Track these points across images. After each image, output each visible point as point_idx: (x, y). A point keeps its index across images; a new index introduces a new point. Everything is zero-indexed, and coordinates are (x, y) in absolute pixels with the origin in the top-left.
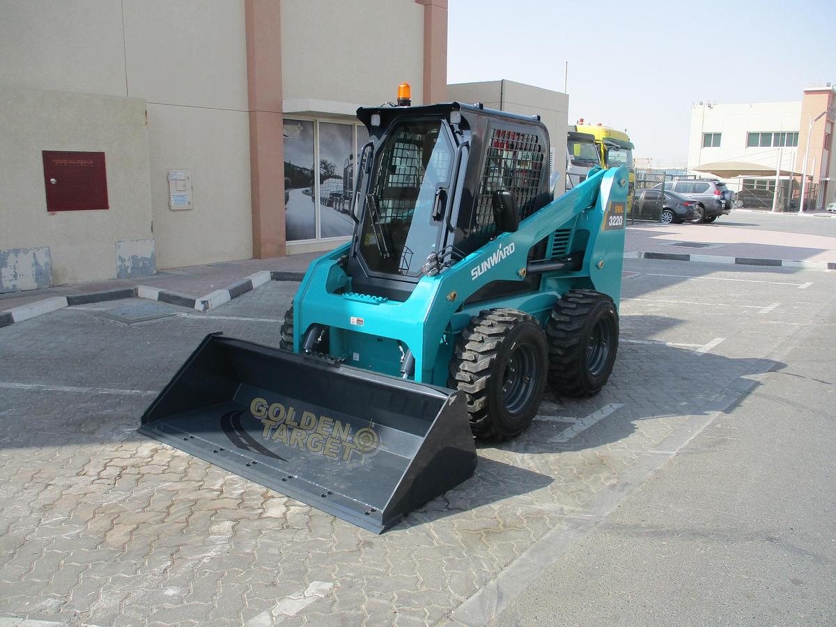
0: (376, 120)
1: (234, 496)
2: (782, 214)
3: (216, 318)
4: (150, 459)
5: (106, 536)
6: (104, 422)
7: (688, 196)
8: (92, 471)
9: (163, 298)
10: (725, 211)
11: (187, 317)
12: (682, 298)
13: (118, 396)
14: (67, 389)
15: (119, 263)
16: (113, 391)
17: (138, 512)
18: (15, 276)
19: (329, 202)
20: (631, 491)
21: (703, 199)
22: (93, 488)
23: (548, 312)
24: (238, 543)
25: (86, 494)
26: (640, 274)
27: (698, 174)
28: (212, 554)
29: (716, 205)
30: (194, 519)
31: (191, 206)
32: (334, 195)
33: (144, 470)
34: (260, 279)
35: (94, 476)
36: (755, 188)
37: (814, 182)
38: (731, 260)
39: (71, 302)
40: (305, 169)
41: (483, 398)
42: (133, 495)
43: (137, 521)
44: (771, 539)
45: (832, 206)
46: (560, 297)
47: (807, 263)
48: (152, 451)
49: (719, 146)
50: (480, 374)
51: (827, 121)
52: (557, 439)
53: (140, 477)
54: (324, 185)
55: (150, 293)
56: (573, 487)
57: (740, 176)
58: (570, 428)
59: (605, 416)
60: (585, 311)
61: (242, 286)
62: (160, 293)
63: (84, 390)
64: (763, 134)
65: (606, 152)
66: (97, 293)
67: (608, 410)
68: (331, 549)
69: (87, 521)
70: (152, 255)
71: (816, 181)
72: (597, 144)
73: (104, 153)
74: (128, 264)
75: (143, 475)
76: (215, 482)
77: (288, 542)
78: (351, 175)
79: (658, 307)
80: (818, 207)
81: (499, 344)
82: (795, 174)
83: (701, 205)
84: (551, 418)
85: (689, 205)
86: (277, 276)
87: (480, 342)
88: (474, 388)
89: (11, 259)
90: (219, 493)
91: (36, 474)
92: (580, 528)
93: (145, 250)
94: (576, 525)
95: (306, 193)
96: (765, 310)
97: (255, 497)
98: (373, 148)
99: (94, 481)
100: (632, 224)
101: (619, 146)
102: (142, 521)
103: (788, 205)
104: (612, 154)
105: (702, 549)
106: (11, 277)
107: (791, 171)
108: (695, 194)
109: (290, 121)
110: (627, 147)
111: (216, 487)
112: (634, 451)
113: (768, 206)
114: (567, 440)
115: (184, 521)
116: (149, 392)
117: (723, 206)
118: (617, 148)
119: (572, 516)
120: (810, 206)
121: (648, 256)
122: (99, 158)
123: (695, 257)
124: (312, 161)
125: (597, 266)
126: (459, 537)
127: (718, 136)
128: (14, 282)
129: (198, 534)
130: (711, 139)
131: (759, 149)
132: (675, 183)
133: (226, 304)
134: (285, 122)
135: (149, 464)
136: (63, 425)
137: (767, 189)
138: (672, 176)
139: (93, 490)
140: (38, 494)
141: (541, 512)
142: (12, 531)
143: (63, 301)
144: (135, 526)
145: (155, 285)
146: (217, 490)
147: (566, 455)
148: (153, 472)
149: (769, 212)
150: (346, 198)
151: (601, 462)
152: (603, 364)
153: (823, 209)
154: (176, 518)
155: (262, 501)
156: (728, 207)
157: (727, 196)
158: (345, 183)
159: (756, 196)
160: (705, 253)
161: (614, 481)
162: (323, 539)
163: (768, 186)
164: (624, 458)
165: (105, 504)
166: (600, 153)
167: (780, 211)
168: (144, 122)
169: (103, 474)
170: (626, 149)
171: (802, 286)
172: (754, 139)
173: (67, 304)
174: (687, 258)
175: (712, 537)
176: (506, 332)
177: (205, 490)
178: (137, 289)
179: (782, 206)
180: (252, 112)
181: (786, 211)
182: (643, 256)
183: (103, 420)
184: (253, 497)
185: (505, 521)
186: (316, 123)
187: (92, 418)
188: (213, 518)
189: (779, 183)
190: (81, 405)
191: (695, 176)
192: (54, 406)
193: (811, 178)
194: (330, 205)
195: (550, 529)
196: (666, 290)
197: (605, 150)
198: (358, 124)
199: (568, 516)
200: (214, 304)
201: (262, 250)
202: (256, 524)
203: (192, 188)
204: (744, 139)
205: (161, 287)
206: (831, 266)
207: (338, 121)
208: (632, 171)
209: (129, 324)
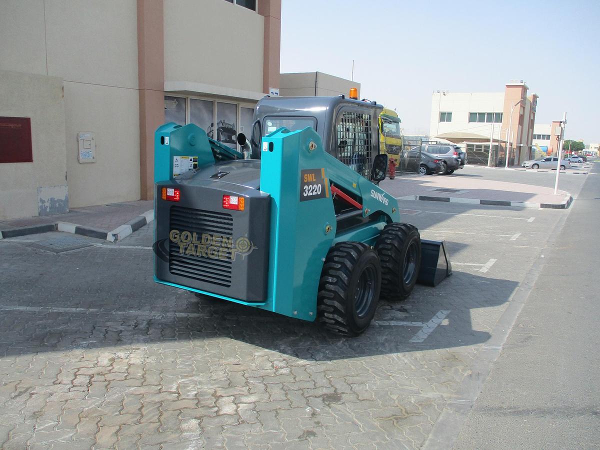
1: (191, 397)
2: (494, 168)
3: (124, 247)
4: (111, 368)
5: (95, 438)
6: (61, 336)
7: (436, 156)
8: (66, 379)
9: (79, 231)
10: (460, 166)
11: (102, 246)
13: (67, 313)
14: (22, 308)
15: (40, 204)
16: (61, 310)
17: (117, 415)
20: (484, 380)
21: (446, 158)
22: (71, 395)
24: (209, 438)
25: (66, 401)
26: (421, 211)
27: (439, 140)
28: (191, 449)
29: (455, 162)
30: (165, 419)
31: (95, 159)
33: (109, 377)
34: (151, 216)
35: (69, 384)
36: (474, 150)
37: (513, 147)
38: (478, 202)
39: (5, 235)
42: (107, 400)
43: (119, 423)
44: (596, 413)
45: (525, 163)
47: (528, 204)
48: (110, 360)
49: (451, 121)
51: (521, 106)
52: (415, 340)
53: (108, 385)
55: (71, 228)
56: (443, 378)
57: (464, 142)
58: (421, 331)
61: (140, 222)
62: (77, 228)
63: (37, 309)
64: (480, 114)
65: (382, 125)
66: (26, 227)
67: (441, 315)
68: (284, 439)
69: (76, 425)
70: (66, 197)
71: (514, 146)
73: (29, 118)
74: (47, 204)
75: (109, 381)
76: (171, 386)
77: (248, 435)
79: (443, 236)
80: (516, 164)
82: (501, 141)
83: (445, 162)
85: (437, 162)
90: (177, 395)
91: (18, 384)
92: (462, 411)
93: (60, 194)
94: (458, 409)
96: (513, 238)
97: (208, 397)
99: (70, 388)
101: (392, 121)
102: (122, 423)
103: (498, 162)
104: (386, 125)
105: (553, 424)
107: (499, 139)
108: (441, 154)
110: (396, 121)
111: (174, 390)
113: (485, 163)
114: (423, 340)
115: (157, 421)
116: (91, 310)
117: (460, 163)
118: (390, 121)
119: (451, 402)
121: (422, 198)
122: (26, 122)
123: (453, 199)
126: (377, 423)
127: (450, 114)
129: (173, 432)
130: (445, 117)
131: (477, 124)
132: (427, 146)
133: (130, 236)
134: (167, 98)
135: (112, 371)
136: (28, 340)
137: (482, 151)
139: (72, 397)
140: (25, 403)
141: (428, 399)
142: (13, 438)
144: (118, 428)
145: (71, 221)
146: (175, 393)
148: (117, 378)
149: (486, 167)
151: (454, 357)
153: (519, 165)
154: (150, 419)
155: (215, 400)
156: (462, 164)
157: (462, 156)
161: (470, 372)
162: (275, 431)
163: (483, 149)
164: (469, 353)
165: (87, 409)
167: (492, 166)
168: (61, 95)
169: (76, 382)
171: (529, 221)
172: (473, 117)
173: (2, 237)
174: (448, 200)
175: (555, 413)
177: (165, 393)
178: (57, 225)
179: (494, 163)
180: (141, 91)
181: (496, 166)
182: (418, 199)
183: (61, 335)
184: (206, 397)
185: (405, 409)
186: (188, 100)
187: (51, 334)
188: (180, 417)
189: (492, 147)
190: (38, 322)
191: (437, 142)
192: (16, 323)
193: (512, 144)
195: (440, 413)
196: (443, 224)
197: (382, 123)
198: (217, 100)
199: (449, 402)
200: (121, 236)
201: (148, 194)
202: (217, 420)
203: (96, 146)
204: (467, 117)
205: (76, 223)
206: (543, 206)
207: (203, 99)
208: (400, 138)
209: (57, 253)
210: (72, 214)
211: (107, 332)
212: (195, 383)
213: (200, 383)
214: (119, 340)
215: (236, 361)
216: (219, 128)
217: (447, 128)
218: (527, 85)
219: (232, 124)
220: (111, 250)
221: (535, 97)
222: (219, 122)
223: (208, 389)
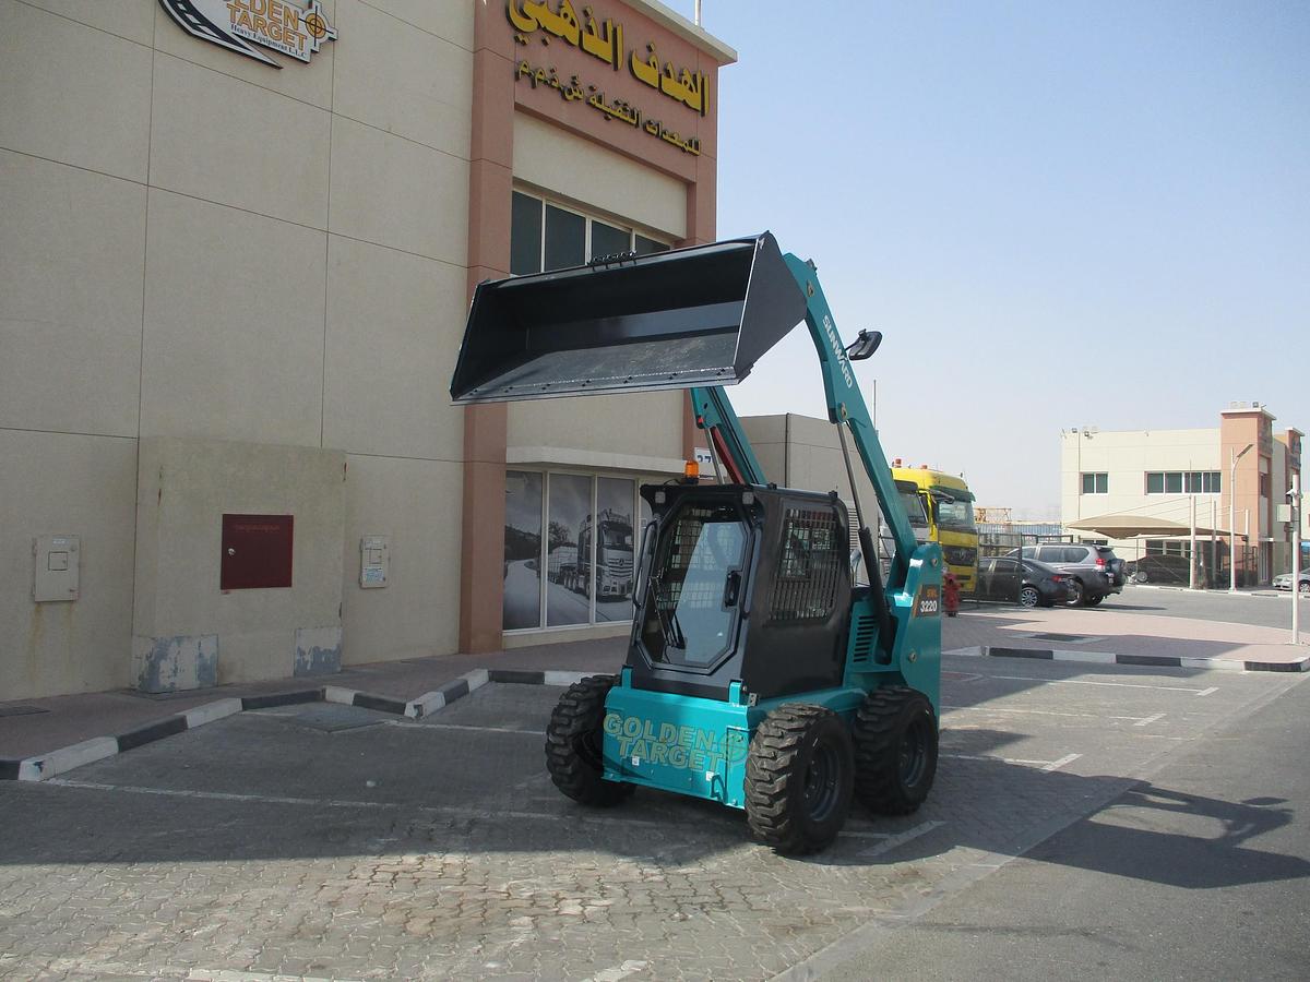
0: (660, 498)
1: (524, 898)
2: (1205, 591)
3: (433, 726)
4: (420, 867)
5: (405, 926)
6: (351, 833)
7: (1059, 567)
8: (362, 875)
9: (359, 701)
10: (1114, 589)
11: (397, 725)
12: (1035, 707)
13: (354, 808)
14: (291, 801)
15: (298, 657)
16: (346, 804)
17: (429, 909)
18: (175, 672)
19: (557, 578)
20: (945, 898)
21: (1081, 571)
22: (371, 889)
23: (853, 712)
24: (543, 933)
25: (367, 894)
26: (981, 676)
27: (1077, 533)
28: (520, 940)
29: (1100, 580)
30: (489, 915)
31: (386, 583)
32: (565, 568)
33: (418, 875)
34: (477, 679)
35: (367, 879)
36: (1164, 553)
37: (1251, 544)
38: (1110, 658)
39: (246, 705)
40: (530, 534)
41: (784, 799)
42: (418, 895)
43: (433, 916)
44: (1087, 934)
45: (1279, 580)
46: (866, 695)
47: (1217, 662)
48: (418, 860)
49: (1106, 492)
50: (780, 772)
51: (1260, 456)
52: (867, 853)
53: (417, 881)
54: (554, 555)
55: (347, 696)
56: (883, 893)
57: (1140, 536)
58: (882, 843)
59: (922, 833)
60: (896, 709)
61: (458, 687)
62: (355, 696)
63: (311, 802)
64: (1170, 475)
65: (935, 507)
66: (278, 694)
67: (927, 827)
68: (637, 938)
69: (381, 915)
70: (338, 646)
71: (1254, 542)
72: (921, 494)
73: (292, 517)
74: (308, 658)
75: (419, 879)
76: (499, 886)
77: (593, 933)
78: (589, 542)
80: (1261, 581)
81: (799, 740)
82: (1219, 533)
83: (1078, 579)
84: (860, 835)
85: (1060, 580)
86: (497, 677)
87: (779, 737)
88: (774, 788)
89: (173, 649)
90: (506, 895)
91: (303, 878)
92: (890, 926)
93: (329, 640)
94: (886, 924)
95: (530, 566)
96: (1142, 723)
97: (547, 898)
98: (656, 527)
99: (369, 883)
100: (978, 608)
101: (953, 497)
102: (436, 916)
103: (1214, 578)
104: (944, 508)
105: (1013, 942)
106: (171, 673)
107: (1213, 528)
108: (1069, 564)
109: (517, 473)
110: (965, 497)
111: (503, 890)
112: (952, 864)
113: (1183, 580)
114: (878, 854)
115: (480, 916)
116: (388, 805)
117: (1111, 581)
118: (951, 499)
119: (883, 916)
120: (1246, 580)
121: (995, 652)
122: (286, 523)
123: (1060, 654)
124: (541, 525)
125: (909, 659)
126: (766, 931)
127: (1103, 477)
128: (172, 680)
129: (499, 926)
130: (1093, 482)
131: (1165, 496)
132: (1038, 548)
133: (441, 710)
134: (509, 474)
135: (421, 870)
136: (306, 835)
137: (1183, 555)
138: (1037, 537)
139: (372, 891)
140: (316, 893)
141: (850, 913)
142: (309, 922)
143: (237, 704)
144: (431, 920)
145: (346, 686)
146: (504, 893)
147: (877, 868)
148: (428, 877)
149: (1185, 590)
150: (581, 572)
151: (916, 874)
152: (920, 775)
153: (1268, 585)
154: (471, 914)
155: (555, 901)
156: (1118, 583)
157: (1115, 566)
158: (580, 552)
159: (1165, 564)
160: (1078, 648)
161: (929, 889)
162: (627, 931)
163: (1183, 550)
164: (942, 870)
165: (392, 901)
166: (926, 507)
167: (1202, 588)
168: (342, 477)
169: (376, 878)
170: (964, 501)
171: (1203, 693)
172: (1154, 482)
173: (242, 708)
174: (1048, 655)
175: (1026, 932)
176: (807, 727)
177: (491, 893)
178: (324, 691)
179: (1203, 580)
180: (468, 464)
181: (1212, 588)
182: (987, 654)
183: (349, 831)
184: (544, 898)
185: (812, 920)
186: (546, 477)
187: (336, 829)
188: (509, 914)
189: (1197, 547)
190: (316, 817)
191: (1072, 537)
192: (286, 817)
193: (1246, 539)
194: (560, 582)
195: (859, 926)
197: (932, 503)
198: (598, 474)
199: (878, 916)
200: (428, 710)
201: (473, 642)
202: (555, 919)
203: (389, 559)
204: (1141, 483)
205: (353, 688)
206: (1249, 666)
207: (572, 472)
208: (973, 532)
209: (329, 732)
210: (347, 676)
211: (412, 830)
212: (532, 885)
213: (538, 885)
214: (430, 839)
215: (591, 866)
216: (602, 523)
217: (1097, 507)
218: (1269, 411)
219: (625, 515)
220: (411, 730)
221: (1295, 436)
222: (602, 514)
223: (548, 891)
